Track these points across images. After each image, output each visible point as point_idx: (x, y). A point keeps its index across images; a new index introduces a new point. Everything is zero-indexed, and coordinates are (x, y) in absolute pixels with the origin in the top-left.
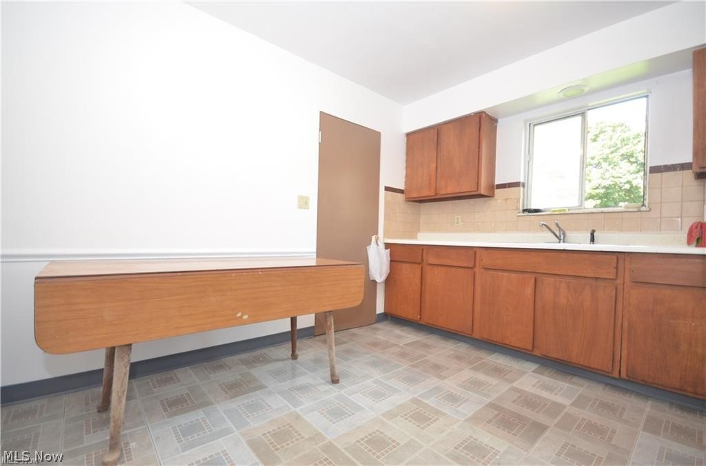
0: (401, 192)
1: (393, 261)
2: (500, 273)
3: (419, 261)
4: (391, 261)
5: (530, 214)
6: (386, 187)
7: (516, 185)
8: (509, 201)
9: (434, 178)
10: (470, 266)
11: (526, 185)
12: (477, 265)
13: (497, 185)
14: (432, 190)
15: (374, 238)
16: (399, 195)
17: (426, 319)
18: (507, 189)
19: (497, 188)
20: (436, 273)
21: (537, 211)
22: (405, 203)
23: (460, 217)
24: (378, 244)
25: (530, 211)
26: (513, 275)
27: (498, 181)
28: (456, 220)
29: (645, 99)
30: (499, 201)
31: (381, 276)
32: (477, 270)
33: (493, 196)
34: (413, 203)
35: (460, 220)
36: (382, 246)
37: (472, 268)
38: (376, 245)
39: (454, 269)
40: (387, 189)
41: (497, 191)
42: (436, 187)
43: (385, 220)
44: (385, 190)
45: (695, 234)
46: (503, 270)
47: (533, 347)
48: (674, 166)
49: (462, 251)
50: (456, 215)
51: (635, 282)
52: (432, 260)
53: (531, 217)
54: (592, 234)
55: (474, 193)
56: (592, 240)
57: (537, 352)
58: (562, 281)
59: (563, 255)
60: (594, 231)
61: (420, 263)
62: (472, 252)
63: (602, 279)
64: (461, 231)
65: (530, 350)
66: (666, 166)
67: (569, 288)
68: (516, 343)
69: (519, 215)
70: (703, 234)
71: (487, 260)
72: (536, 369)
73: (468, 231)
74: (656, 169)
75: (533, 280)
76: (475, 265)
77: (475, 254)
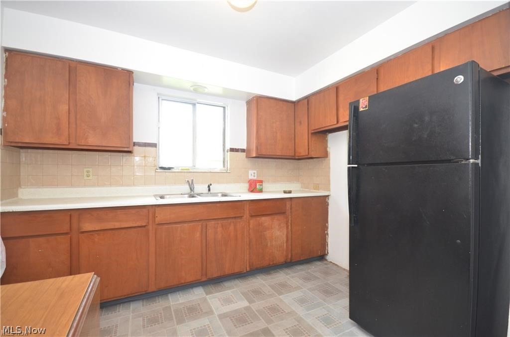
1: (8, 240)
2: (174, 226)
5: (166, 171)
7: (154, 145)
8: (147, 158)
10: (143, 225)
12: (151, 222)
14: (63, 138)
18: (144, 147)
19: (135, 146)
20: (96, 240)
21: (169, 169)
25: (164, 169)
26: (186, 225)
27: (135, 140)
29: (222, 108)
30: (138, 157)
32: (150, 227)
33: (132, 153)
35: (91, 173)
37: (145, 226)
39: (124, 231)
42: (69, 135)
45: (253, 186)
46: (176, 223)
47: (202, 276)
48: (238, 149)
49: (133, 211)
50: (86, 168)
51: (251, 216)
52: (88, 226)
53: (167, 173)
54: (209, 186)
55: (126, 149)
56: (209, 190)
57: (204, 279)
58: (218, 223)
59: (218, 205)
60: (211, 185)
61: (67, 234)
62: (145, 210)
63: (238, 217)
64: (93, 185)
65: (200, 280)
66: (236, 149)
67: (222, 226)
68: (190, 279)
69: (157, 171)
70: (256, 186)
71: (160, 217)
72: (205, 291)
73: (103, 185)
74: (232, 150)
75: (200, 226)
76: (148, 222)
77: (149, 212)
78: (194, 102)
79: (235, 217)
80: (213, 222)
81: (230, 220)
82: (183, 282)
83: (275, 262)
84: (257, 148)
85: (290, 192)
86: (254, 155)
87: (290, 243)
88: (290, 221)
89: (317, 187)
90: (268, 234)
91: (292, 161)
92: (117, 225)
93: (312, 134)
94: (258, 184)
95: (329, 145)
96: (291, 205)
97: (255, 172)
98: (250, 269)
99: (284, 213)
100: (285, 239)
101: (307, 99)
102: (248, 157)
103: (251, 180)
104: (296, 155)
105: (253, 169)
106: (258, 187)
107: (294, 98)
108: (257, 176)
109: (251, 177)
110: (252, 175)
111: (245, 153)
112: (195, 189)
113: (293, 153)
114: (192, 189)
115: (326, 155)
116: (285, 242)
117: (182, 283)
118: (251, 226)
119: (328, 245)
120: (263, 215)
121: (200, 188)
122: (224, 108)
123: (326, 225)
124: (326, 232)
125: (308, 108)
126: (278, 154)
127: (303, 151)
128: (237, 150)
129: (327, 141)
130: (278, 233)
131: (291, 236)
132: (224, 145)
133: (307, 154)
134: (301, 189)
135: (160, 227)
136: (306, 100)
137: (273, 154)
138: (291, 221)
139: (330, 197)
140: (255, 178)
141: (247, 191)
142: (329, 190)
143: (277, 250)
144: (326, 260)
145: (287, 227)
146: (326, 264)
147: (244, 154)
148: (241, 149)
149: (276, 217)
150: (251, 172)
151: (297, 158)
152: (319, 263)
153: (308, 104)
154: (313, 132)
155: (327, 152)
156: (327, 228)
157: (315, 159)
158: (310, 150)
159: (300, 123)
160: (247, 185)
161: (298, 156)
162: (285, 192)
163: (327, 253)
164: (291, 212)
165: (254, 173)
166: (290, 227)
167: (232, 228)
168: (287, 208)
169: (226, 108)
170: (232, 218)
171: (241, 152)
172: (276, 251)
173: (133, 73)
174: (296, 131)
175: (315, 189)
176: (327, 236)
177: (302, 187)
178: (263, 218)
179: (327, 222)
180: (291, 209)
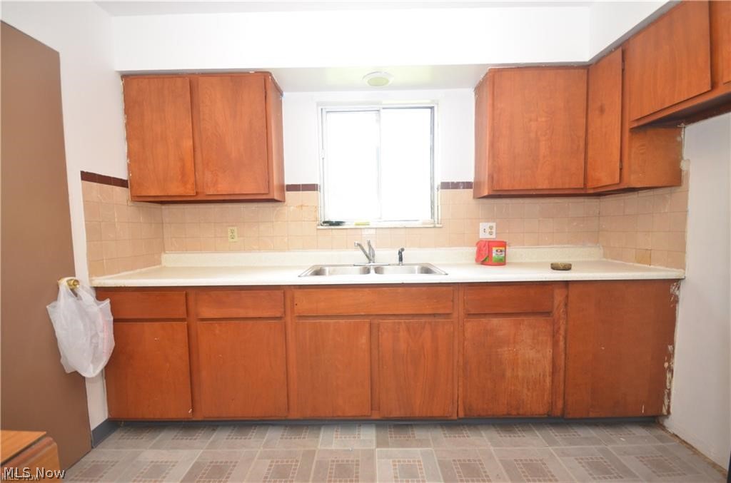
0: (122, 183)
1: (120, 322)
2: (324, 321)
3: (181, 312)
4: (115, 321)
5: (332, 227)
6: (83, 173)
7: (312, 187)
8: (303, 208)
9: (189, 165)
10: (279, 315)
11: (322, 188)
12: (288, 313)
13: (288, 186)
14: (189, 186)
15: (64, 283)
16: (118, 189)
17: (205, 412)
18: (301, 192)
19: (288, 190)
20: (217, 332)
21: (338, 223)
22: (130, 204)
23: (235, 229)
24: (76, 295)
25: (331, 224)
26: (342, 321)
27: (288, 181)
28: (230, 234)
29: (429, 110)
30: (292, 208)
31: (95, 360)
33: (284, 202)
34: (149, 204)
35: (235, 234)
36: (88, 297)
37: (280, 318)
38: (71, 300)
39: (250, 322)
40: (86, 176)
41: (289, 195)
42: (196, 181)
43: (89, 240)
44: (83, 179)
45: (483, 253)
46: (327, 317)
47: (372, 409)
48: (458, 183)
49: (263, 293)
50: (229, 226)
51: (469, 314)
52: (207, 312)
53: (334, 231)
54: (400, 253)
55: (264, 197)
56: (401, 259)
57: (376, 416)
58: (401, 323)
59: (400, 290)
60: (403, 250)
61: (183, 320)
62: (279, 293)
63: (440, 315)
64: (239, 250)
65: (367, 416)
66: (453, 183)
67: (408, 330)
68: (350, 412)
69: (318, 227)
70: (490, 252)
71: (303, 305)
72: (377, 437)
73: (250, 250)
74: (446, 186)
75: (367, 326)
76: (285, 312)
77: (284, 296)
78: (377, 107)
79: (434, 315)
80: (389, 321)
81: (423, 320)
82: (340, 414)
83: (521, 411)
84: (491, 177)
85: (567, 268)
86: (486, 194)
87: (562, 378)
88: (562, 332)
89: (645, 258)
90: (505, 353)
91: (581, 200)
92: (242, 313)
93: (633, 130)
94: (494, 249)
95: (686, 153)
96: (567, 297)
97: (494, 225)
98: (465, 415)
99: (548, 313)
100: (548, 369)
101: (623, 48)
102: (478, 197)
103: (481, 241)
104: (590, 184)
105: (488, 220)
106: (494, 255)
107: (585, 54)
108: (496, 233)
109: (484, 236)
110: (486, 231)
111: (472, 190)
112: (376, 257)
113: (582, 181)
114: (370, 257)
115: (675, 179)
116: (547, 374)
117: (339, 416)
118: (468, 335)
119: (669, 394)
120: (497, 315)
121: (385, 255)
122: (432, 108)
123: (667, 348)
124: (666, 365)
125: (623, 70)
126: (540, 187)
127: (605, 177)
128: (455, 186)
129: (680, 144)
130: (531, 354)
131: (565, 363)
132: (432, 178)
133: (617, 180)
134: (605, 259)
135: (301, 321)
136: (619, 52)
137: (529, 187)
138: (566, 331)
139: (682, 283)
140: (493, 236)
141: (474, 262)
142: (682, 266)
143: (529, 390)
144: (663, 428)
145: (555, 344)
146: (661, 439)
147: (470, 192)
148: (463, 183)
149: (527, 320)
150: (484, 226)
151: (591, 191)
152: (639, 432)
153: (623, 61)
154: (636, 125)
155: (681, 171)
156: (670, 356)
157: (642, 194)
158: (625, 171)
159: (602, 110)
160: (473, 250)
161: (594, 188)
162: (555, 267)
163: (664, 411)
164: (566, 313)
165: (491, 228)
166: (562, 344)
167: (427, 333)
168: (556, 303)
169: (436, 109)
170: (430, 315)
171: (464, 188)
172: (525, 391)
173: (270, 74)
174: (590, 131)
175: (639, 262)
176: (669, 375)
177: (605, 256)
178: (495, 321)
179: (672, 342)
180: (566, 305)
